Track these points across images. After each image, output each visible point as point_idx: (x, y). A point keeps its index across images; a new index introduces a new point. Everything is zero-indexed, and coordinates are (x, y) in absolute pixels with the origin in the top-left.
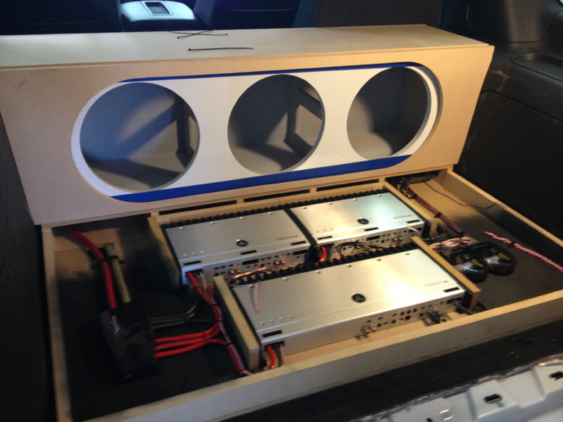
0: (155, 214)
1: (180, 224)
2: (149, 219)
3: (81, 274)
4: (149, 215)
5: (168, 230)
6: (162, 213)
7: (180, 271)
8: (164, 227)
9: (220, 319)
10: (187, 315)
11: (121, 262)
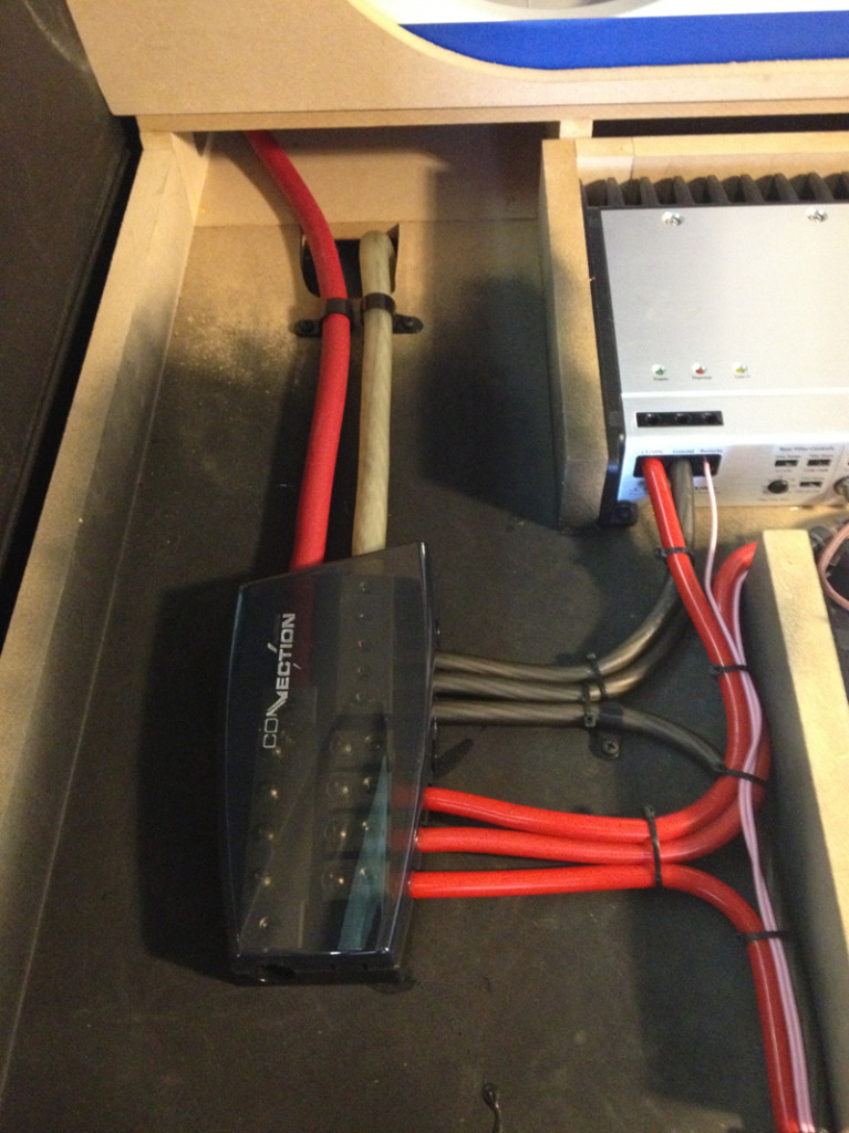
0: (575, 130)
1: (671, 193)
2: (548, 147)
3: (248, 348)
4: (549, 130)
5: (610, 218)
6: (603, 129)
7: (617, 451)
8: (598, 197)
9: (749, 767)
10: (600, 681)
11: (402, 325)
